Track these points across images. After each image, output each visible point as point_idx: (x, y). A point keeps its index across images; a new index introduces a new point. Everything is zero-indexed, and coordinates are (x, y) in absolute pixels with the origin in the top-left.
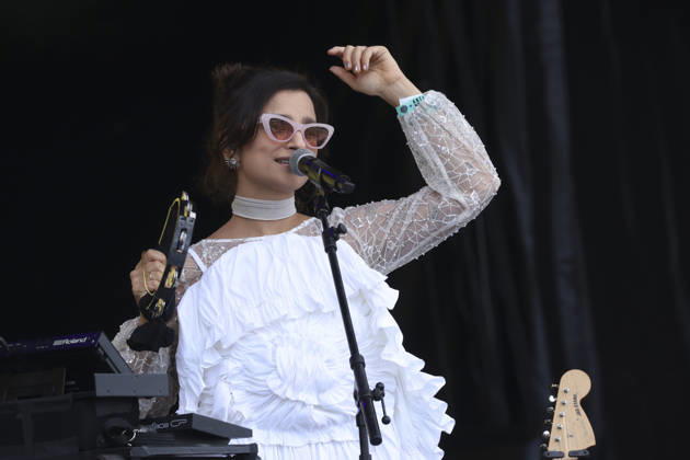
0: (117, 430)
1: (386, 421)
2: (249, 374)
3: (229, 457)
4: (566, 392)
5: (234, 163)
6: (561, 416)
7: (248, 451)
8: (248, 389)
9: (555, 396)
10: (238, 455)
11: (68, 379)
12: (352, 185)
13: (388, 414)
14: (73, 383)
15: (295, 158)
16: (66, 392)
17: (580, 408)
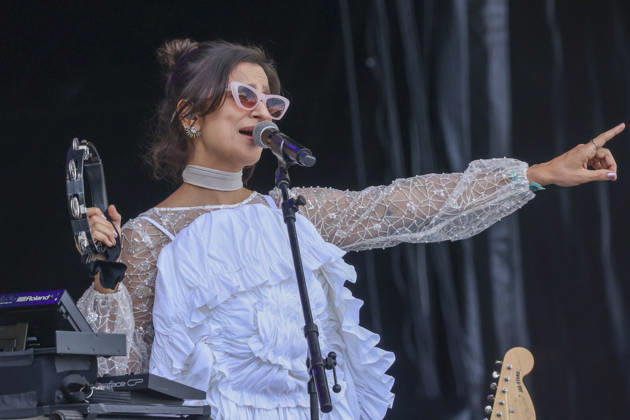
0: (76, 387)
1: (337, 389)
2: (228, 336)
3: (182, 418)
4: (509, 368)
5: (194, 131)
6: (504, 392)
7: (201, 413)
8: (228, 351)
9: (499, 372)
10: (191, 415)
11: (30, 335)
12: (313, 158)
13: (338, 383)
14: (34, 339)
15: (259, 129)
16: (27, 348)
17: (522, 384)
